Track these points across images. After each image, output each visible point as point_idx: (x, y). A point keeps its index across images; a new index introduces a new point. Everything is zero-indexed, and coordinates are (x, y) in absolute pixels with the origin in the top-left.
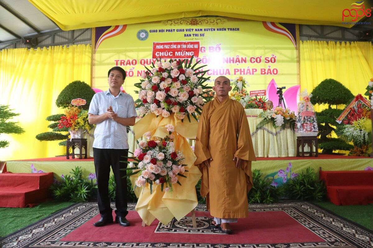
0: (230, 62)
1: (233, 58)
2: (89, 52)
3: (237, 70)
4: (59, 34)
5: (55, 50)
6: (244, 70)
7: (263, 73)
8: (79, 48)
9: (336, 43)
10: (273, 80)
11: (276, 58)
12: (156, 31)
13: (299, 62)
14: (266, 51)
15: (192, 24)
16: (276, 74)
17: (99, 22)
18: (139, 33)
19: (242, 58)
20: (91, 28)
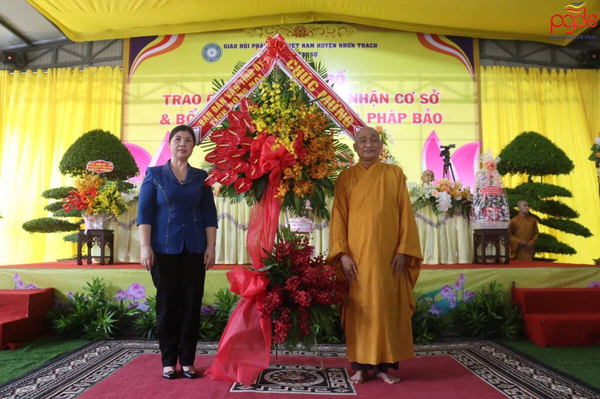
0: (361, 102)
1: (367, 95)
2: (118, 81)
3: (372, 116)
4: (65, 47)
5: (59, 76)
6: (385, 115)
7: (417, 120)
8: (101, 72)
9: (541, 71)
10: (433, 133)
11: (439, 96)
12: (236, 46)
13: (478, 102)
14: (423, 83)
15: (296, 34)
16: (440, 122)
17: (137, 27)
18: (206, 48)
19: (382, 96)
20: (123, 39)
